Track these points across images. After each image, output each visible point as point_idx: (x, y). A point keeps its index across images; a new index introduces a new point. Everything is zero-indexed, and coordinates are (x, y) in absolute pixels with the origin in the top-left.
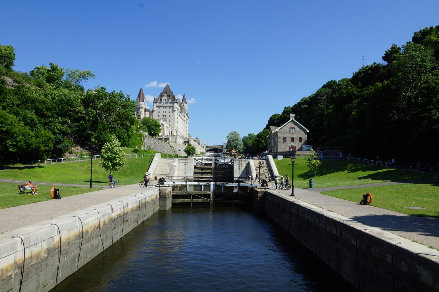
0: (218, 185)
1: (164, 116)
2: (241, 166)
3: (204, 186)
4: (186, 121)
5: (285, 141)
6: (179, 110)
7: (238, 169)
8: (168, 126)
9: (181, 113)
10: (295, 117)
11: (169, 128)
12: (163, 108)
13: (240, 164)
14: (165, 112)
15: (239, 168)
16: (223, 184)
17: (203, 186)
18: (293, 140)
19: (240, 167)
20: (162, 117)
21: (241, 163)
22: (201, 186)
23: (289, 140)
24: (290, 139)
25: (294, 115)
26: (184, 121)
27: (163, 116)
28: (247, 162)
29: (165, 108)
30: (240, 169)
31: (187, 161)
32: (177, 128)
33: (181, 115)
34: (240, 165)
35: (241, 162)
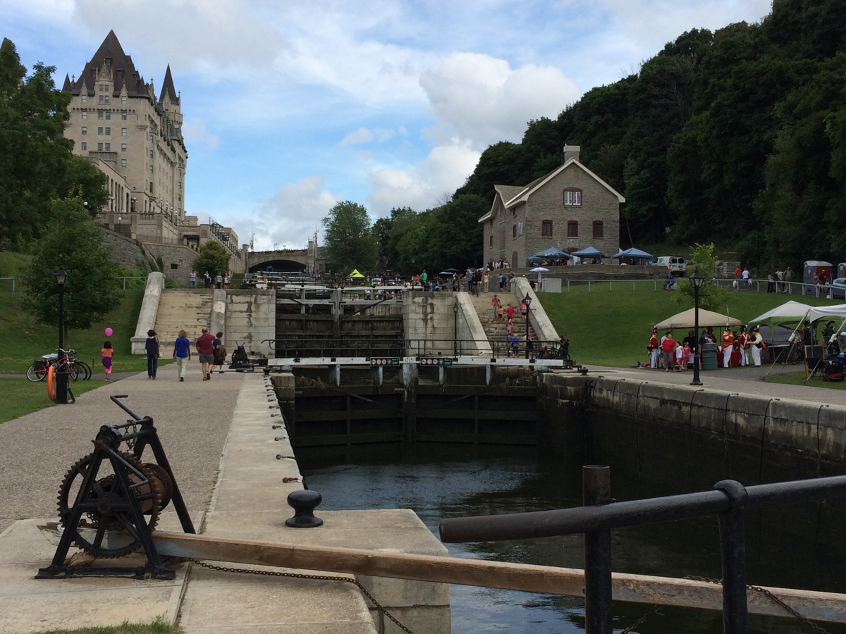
0: (427, 364)
1: (104, 146)
2: (432, 312)
3: (384, 368)
4: (178, 165)
5: (549, 233)
6: (156, 125)
7: (421, 324)
8: (122, 183)
9: (161, 136)
10: (580, 153)
11: (126, 191)
12: (100, 116)
13: (429, 307)
14: (108, 133)
15: (425, 320)
16: (441, 362)
17: (381, 369)
18: (573, 228)
19: (429, 317)
20: (96, 149)
21: (432, 305)
22: (376, 368)
23: (560, 228)
24: (565, 226)
25: (577, 148)
26: (172, 164)
27: (100, 144)
28: (450, 301)
29: (108, 118)
30: (429, 321)
31: (256, 298)
32: (151, 191)
33: (163, 145)
34: (429, 310)
35: (430, 301)
